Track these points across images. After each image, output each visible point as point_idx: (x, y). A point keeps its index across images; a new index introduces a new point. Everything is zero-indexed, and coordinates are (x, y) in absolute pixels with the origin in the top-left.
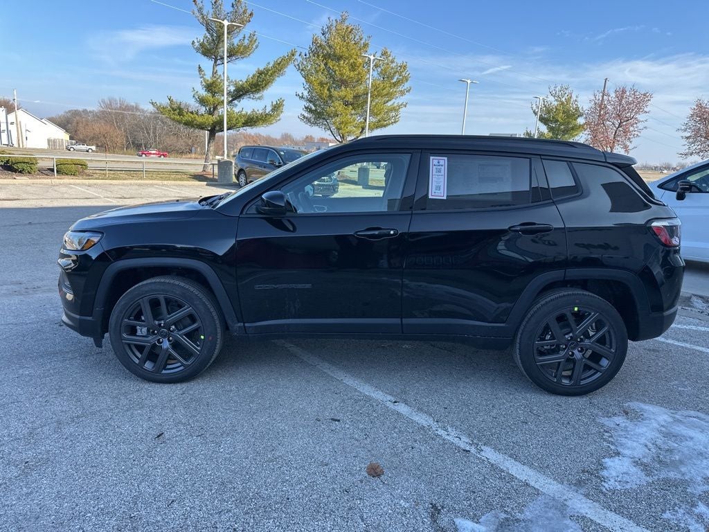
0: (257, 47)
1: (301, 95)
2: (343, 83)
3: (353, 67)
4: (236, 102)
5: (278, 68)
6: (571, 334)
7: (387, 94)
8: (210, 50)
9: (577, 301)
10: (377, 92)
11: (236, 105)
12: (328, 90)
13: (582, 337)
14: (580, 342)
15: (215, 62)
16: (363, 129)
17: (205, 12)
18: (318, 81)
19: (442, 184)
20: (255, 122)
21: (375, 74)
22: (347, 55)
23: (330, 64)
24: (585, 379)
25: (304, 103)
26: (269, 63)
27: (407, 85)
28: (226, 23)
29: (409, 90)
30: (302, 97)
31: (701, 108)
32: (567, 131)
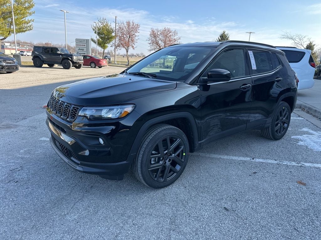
7: (23, 14)
19: (254, 63)
27: (32, 10)
29: (34, 13)
31: (153, 32)
32: (108, 39)
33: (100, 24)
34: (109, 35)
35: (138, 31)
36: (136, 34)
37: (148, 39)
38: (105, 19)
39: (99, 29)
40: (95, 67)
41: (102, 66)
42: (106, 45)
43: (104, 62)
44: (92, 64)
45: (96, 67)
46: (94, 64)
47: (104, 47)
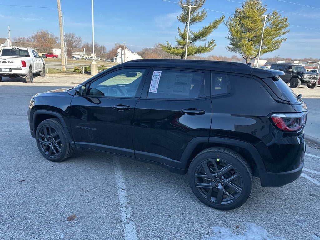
0: (206, 16)
1: (228, 37)
2: (250, 30)
3: (254, 22)
4: (194, 42)
5: (214, 26)
6: (216, 174)
7: (274, 34)
8: (184, 20)
9: (218, 156)
10: (268, 34)
11: (194, 44)
12: (241, 34)
13: (223, 177)
14: (222, 179)
15: (186, 25)
16: (258, 53)
17: (183, 3)
18: (236, 30)
19: (156, 85)
20: (201, 51)
21: (268, 24)
22: (252, 16)
23: (243, 21)
24: (225, 201)
25: (230, 41)
26: (211, 23)
28: (190, 7)
29: (288, 32)
30: (229, 38)
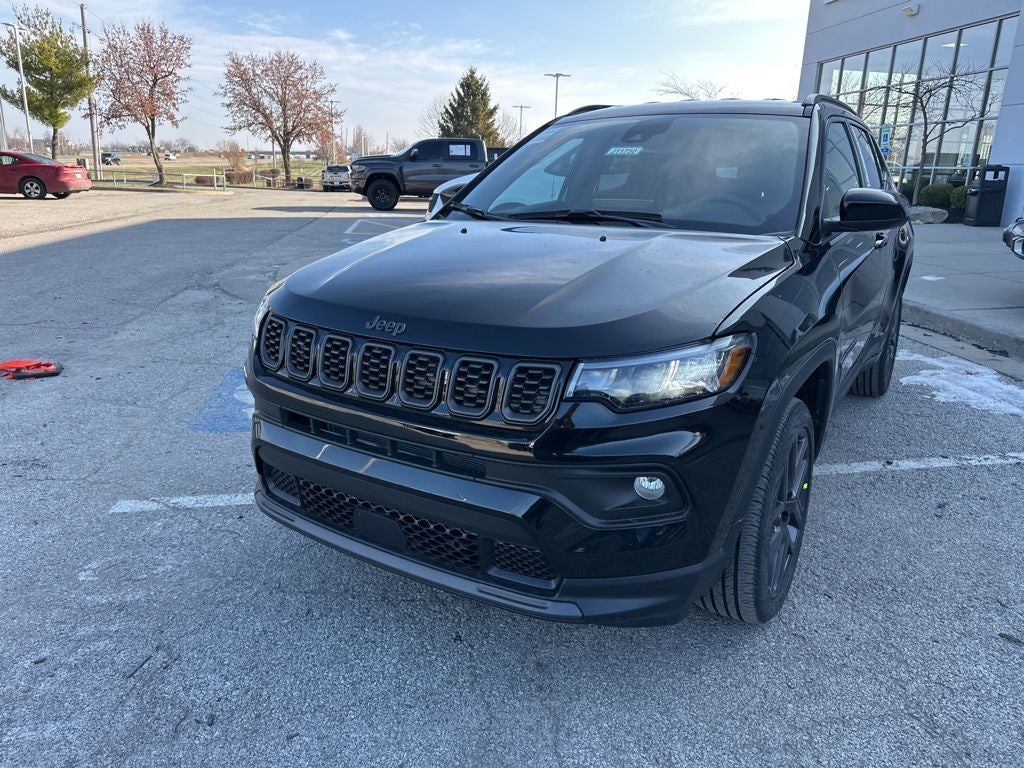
31: (237, 64)
32: (69, 88)
33: (27, 32)
34: (71, 74)
35: (187, 61)
36: (178, 71)
37: (222, 91)
38: (48, 15)
39: (26, 52)
40: (42, 197)
41: (71, 189)
42: (62, 111)
43: (79, 176)
44: (28, 185)
45: (48, 196)
46: (35, 185)
47: (54, 120)
